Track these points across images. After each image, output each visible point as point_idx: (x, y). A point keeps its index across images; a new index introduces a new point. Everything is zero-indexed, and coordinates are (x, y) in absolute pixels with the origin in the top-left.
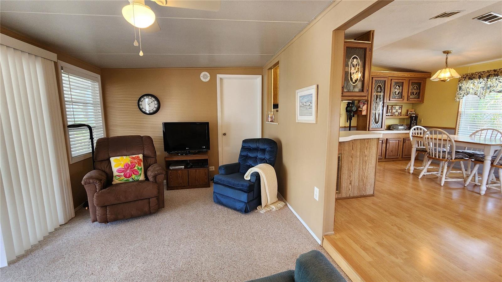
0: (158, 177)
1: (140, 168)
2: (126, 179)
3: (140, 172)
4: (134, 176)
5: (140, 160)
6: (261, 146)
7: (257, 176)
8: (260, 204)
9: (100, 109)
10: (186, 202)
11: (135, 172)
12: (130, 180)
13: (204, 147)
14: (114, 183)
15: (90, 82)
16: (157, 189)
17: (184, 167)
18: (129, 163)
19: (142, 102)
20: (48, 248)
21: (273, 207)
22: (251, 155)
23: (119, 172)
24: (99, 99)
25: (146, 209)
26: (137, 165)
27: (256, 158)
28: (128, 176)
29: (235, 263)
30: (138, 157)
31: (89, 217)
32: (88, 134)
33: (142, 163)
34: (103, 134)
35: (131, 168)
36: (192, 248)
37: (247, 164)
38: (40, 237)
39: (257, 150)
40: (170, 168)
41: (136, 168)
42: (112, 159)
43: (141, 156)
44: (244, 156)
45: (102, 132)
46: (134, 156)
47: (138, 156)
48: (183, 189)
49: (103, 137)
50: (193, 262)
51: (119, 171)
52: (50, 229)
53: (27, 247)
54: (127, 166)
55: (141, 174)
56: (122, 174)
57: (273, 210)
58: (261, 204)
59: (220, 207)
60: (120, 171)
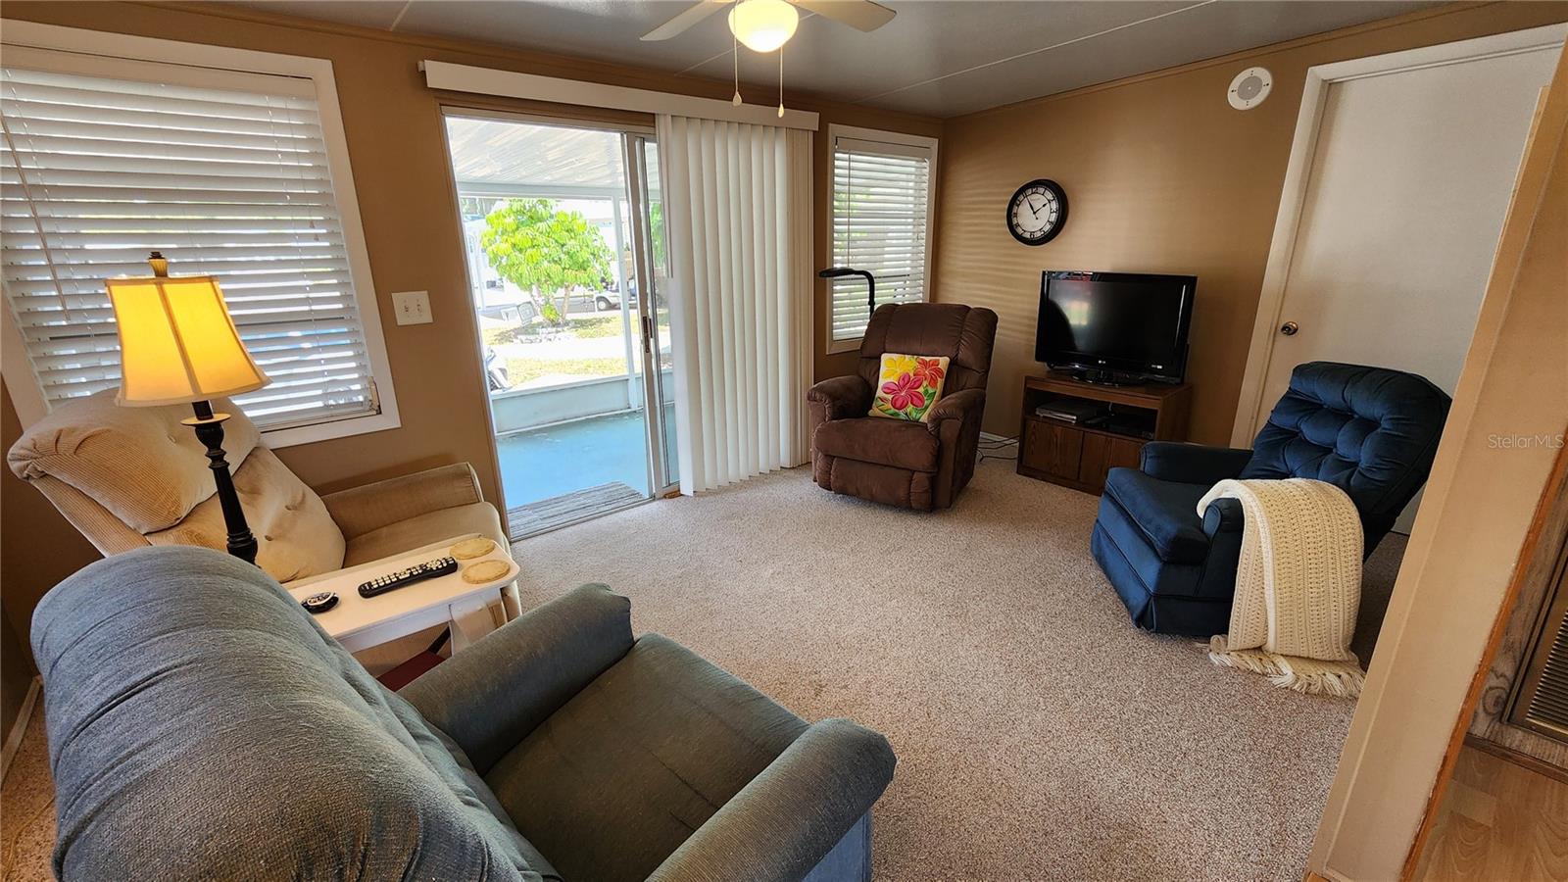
0: (945, 424)
1: (931, 391)
2: (893, 410)
3: (926, 403)
4: (910, 408)
5: (939, 371)
6: (1365, 405)
8: (1223, 630)
9: (924, 230)
11: (917, 400)
12: (902, 416)
13: (1160, 367)
14: (871, 413)
15: (913, 163)
17: (1075, 418)
18: (912, 375)
21: (1286, 667)
22: (1310, 432)
23: (886, 390)
24: (925, 203)
25: (902, 493)
26: (925, 383)
27: (1326, 450)
28: (898, 404)
30: (936, 363)
31: (811, 470)
32: (864, 293)
33: (940, 382)
34: (921, 295)
35: (911, 388)
36: (904, 619)
37: (1275, 464)
39: (1342, 415)
40: (1037, 413)
41: (921, 390)
42: (885, 357)
43: (943, 362)
44: (1280, 430)
45: (921, 288)
46: (928, 359)
47: (936, 361)
48: (1059, 485)
51: (888, 389)
52: (763, 467)
53: (722, 481)
54: (905, 378)
55: (927, 407)
56: (890, 397)
58: (1227, 634)
59: (1095, 573)
60: (889, 389)
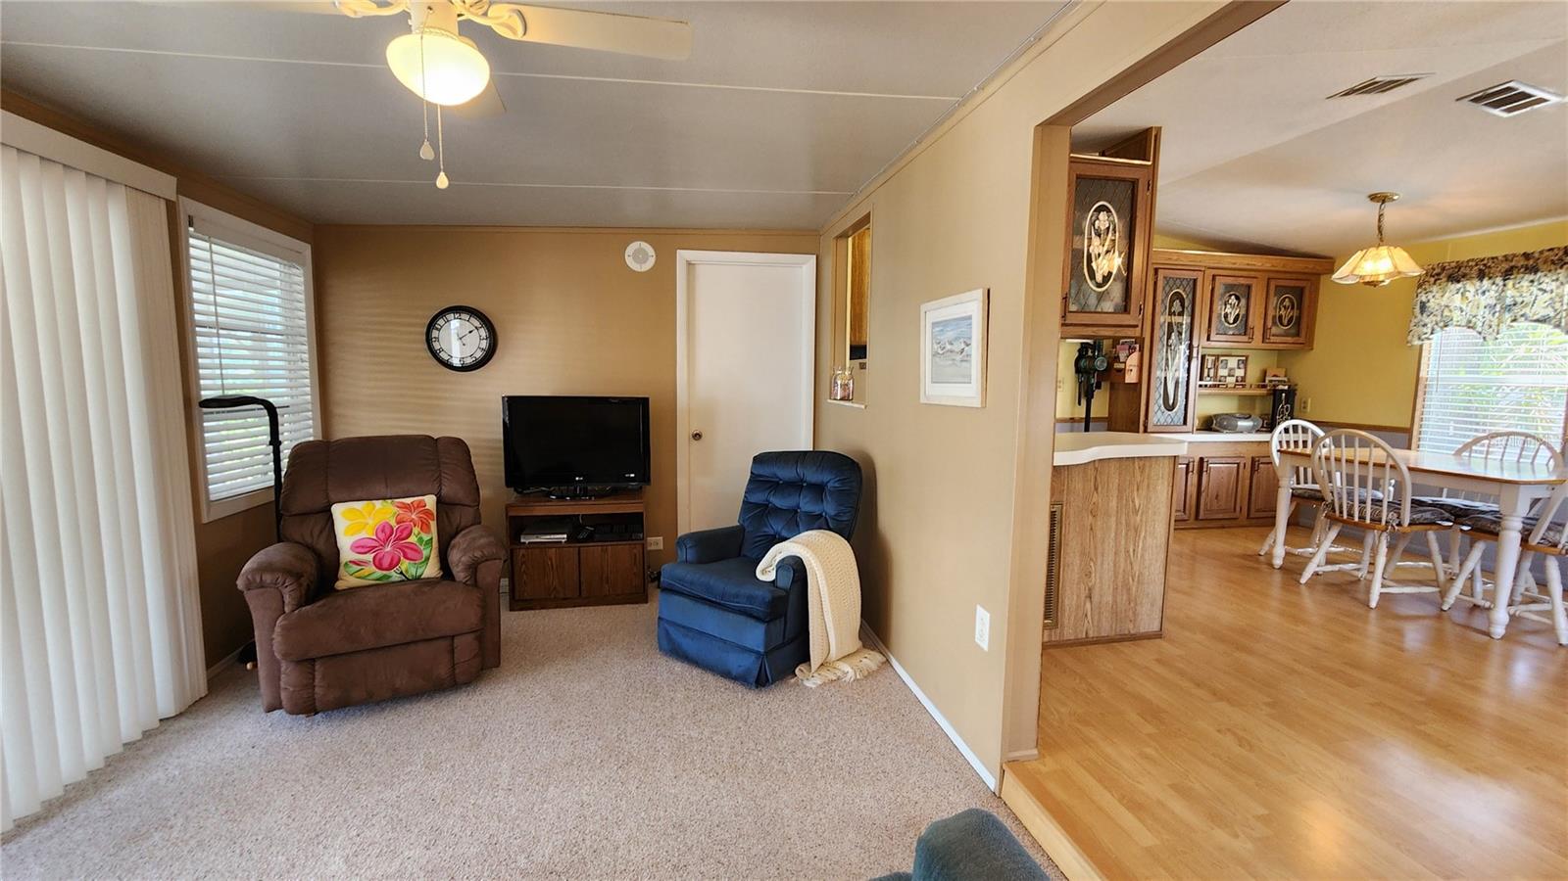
0: (482, 568)
1: (426, 537)
2: (379, 573)
3: (425, 553)
4: (405, 565)
5: (428, 513)
6: (812, 476)
7: (796, 569)
8: (805, 658)
9: (305, 353)
10: (569, 650)
11: (411, 553)
12: (395, 576)
13: (632, 475)
14: (340, 585)
15: (277, 266)
16: (478, 606)
17: (565, 536)
18: (393, 522)
19: (439, 330)
20: (119, 794)
21: (845, 667)
22: (778, 501)
23: (360, 550)
24: (302, 317)
25: (443, 671)
26: (416, 530)
27: (794, 511)
28: (386, 562)
29: (722, 848)
30: (422, 505)
31: (257, 695)
32: (263, 428)
33: (433, 525)
35: (399, 539)
36: (585, 798)
37: (766, 530)
38: (93, 758)
39: (796, 486)
40: (522, 541)
41: (413, 539)
42: (338, 510)
43: (430, 501)
44: (757, 505)
46: (408, 501)
47: (420, 501)
48: (561, 607)
49: (311, 439)
50: (588, 843)
51: (359, 548)
52: (129, 731)
54: (385, 533)
55: (428, 559)
56: (369, 557)
57: (847, 679)
58: (809, 660)
59: (678, 667)
60: (363, 547)
